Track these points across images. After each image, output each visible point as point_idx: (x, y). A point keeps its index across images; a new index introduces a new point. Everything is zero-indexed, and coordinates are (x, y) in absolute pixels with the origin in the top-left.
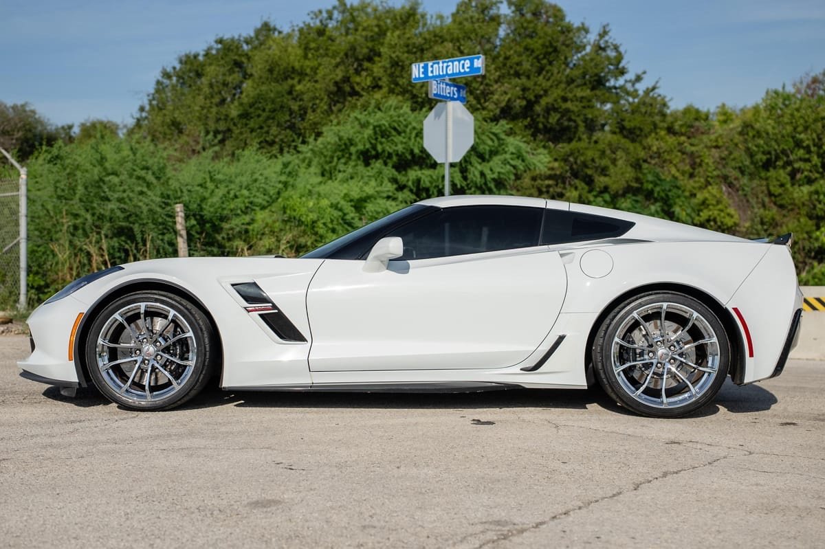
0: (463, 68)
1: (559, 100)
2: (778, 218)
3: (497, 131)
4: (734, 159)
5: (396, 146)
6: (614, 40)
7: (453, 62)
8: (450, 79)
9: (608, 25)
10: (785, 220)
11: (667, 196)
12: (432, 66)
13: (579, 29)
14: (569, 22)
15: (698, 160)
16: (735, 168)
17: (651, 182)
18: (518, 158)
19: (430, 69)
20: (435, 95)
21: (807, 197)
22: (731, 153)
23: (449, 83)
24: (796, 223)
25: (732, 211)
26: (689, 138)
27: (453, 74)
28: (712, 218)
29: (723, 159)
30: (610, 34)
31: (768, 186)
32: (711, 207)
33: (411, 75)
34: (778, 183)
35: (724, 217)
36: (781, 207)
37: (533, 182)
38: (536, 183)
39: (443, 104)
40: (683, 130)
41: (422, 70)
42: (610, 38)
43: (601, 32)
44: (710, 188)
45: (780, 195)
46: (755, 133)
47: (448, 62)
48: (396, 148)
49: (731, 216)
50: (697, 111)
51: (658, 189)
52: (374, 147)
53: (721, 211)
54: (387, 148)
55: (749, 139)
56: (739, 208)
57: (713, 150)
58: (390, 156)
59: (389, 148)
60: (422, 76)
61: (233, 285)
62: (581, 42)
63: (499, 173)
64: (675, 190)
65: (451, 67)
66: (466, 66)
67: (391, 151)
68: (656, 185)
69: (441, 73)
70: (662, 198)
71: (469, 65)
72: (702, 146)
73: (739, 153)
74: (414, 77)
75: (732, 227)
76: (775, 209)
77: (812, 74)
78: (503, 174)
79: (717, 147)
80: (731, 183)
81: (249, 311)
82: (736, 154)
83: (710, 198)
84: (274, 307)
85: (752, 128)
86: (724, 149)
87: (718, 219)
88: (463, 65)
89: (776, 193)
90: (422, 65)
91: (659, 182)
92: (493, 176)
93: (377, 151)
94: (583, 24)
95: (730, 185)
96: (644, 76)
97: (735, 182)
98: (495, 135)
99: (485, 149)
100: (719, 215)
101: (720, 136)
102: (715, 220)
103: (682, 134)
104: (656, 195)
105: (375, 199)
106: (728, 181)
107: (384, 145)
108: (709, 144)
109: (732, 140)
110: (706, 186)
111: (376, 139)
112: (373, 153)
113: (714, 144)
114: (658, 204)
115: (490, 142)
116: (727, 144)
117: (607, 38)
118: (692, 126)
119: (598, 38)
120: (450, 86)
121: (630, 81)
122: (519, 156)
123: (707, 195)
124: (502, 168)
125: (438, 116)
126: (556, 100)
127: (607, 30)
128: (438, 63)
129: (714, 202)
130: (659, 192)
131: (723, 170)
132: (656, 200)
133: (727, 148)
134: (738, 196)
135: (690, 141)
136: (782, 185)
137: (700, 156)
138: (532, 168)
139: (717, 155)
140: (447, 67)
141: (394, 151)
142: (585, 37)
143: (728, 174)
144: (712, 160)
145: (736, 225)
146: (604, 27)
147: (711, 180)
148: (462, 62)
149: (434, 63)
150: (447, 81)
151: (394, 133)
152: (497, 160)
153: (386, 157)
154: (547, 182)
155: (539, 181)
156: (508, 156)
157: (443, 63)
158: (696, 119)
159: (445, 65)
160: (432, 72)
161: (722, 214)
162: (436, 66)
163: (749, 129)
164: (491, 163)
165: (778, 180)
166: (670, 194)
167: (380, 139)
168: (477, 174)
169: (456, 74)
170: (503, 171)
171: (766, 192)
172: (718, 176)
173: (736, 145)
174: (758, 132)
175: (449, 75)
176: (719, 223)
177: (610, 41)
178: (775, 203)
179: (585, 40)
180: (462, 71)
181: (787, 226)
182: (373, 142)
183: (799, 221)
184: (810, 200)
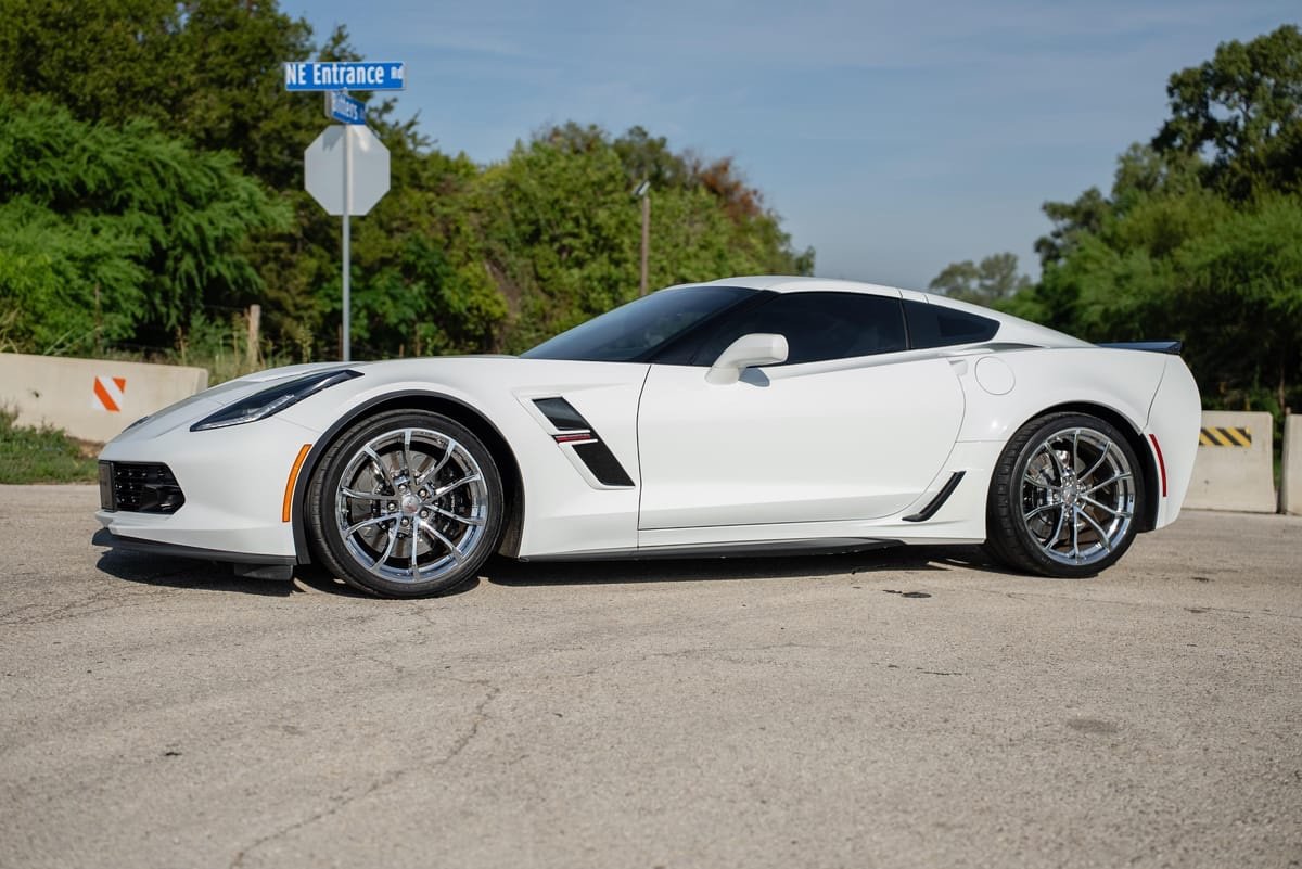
0: (373, 77)
1: (290, 127)
2: (547, 308)
3: (218, 165)
4: (498, 229)
5: (54, 173)
6: (355, 49)
7: (355, 67)
8: (350, 93)
9: (344, 26)
10: (556, 312)
11: (434, 272)
12: (320, 70)
13: (297, 26)
14: (285, 15)
15: (452, 227)
16: (500, 240)
17: (413, 253)
18: (248, 208)
19: (316, 74)
20: (336, 113)
21: (577, 285)
22: (492, 221)
23: (350, 97)
24: (569, 317)
25: (499, 296)
26: (438, 195)
27: (355, 85)
28: (475, 305)
29: (484, 227)
30: (348, 41)
31: (534, 265)
32: (474, 291)
33: (283, 79)
34: (547, 263)
35: (490, 305)
36: (551, 295)
37: (254, 244)
38: (259, 245)
39: (338, 127)
40: (431, 184)
41: (302, 74)
42: (349, 46)
43: (336, 34)
44: (471, 264)
45: (549, 278)
46: (520, 195)
47: (347, 66)
48: (54, 178)
49: (497, 302)
50: (447, 160)
51: (423, 262)
52: (16, 174)
53: (486, 296)
54: (40, 176)
55: (515, 203)
56: (509, 294)
57: (472, 215)
58: (44, 188)
59: (44, 177)
60: (302, 82)
61: (534, 401)
62: (302, 46)
63: (225, 229)
64: (443, 267)
65: (352, 74)
66: (377, 75)
67: (46, 181)
68: (419, 257)
69: (336, 82)
70: (428, 276)
71: (382, 74)
72: (455, 208)
73: (503, 221)
74: (288, 82)
75: (499, 318)
76: (543, 297)
77: (554, 125)
78: (230, 230)
79: (476, 210)
80: (496, 260)
81: (558, 442)
82: (499, 222)
83: (473, 278)
84: (593, 434)
85: (518, 189)
86: (484, 213)
87: (483, 307)
88: (373, 73)
89: (545, 276)
90: (302, 66)
91: (423, 253)
92: (216, 233)
93: (20, 180)
94: (303, 20)
95: (496, 263)
96: (394, 104)
97: (501, 259)
98: (214, 170)
99: (198, 191)
100: (484, 302)
101: (480, 195)
102: (478, 309)
103: (430, 189)
104: (419, 270)
105: (110, 258)
106: (493, 257)
107: (34, 171)
108: (466, 205)
109: (494, 203)
110: (465, 264)
111: (19, 161)
112: (14, 181)
113: (473, 206)
114: (422, 283)
115: (206, 181)
116: (489, 208)
117: (343, 45)
118: (439, 179)
119: (331, 43)
120: (351, 102)
121: (376, 110)
122: (252, 206)
123: (469, 274)
124: (229, 222)
125: (329, 144)
126: (284, 127)
127: (345, 33)
128: (331, 67)
129: (477, 284)
130: (423, 267)
131: (486, 243)
132: (419, 278)
133: (489, 213)
134: (506, 278)
135: (440, 199)
136: (551, 266)
137: (455, 221)
138: (269, 223)
139: (476, 221)
140: (346, 73)
141: (51, 181)
142: (307, 40)
143: (493, 248)
144: (471, 228)
145: (505, 315)
146: (339, 28)
147: (473, 255)
148: (372, 69)
149: (325, 66)
150: (346, 94)
151: (48, 153)
152: (218, 207)
153: (37, 190)
154: (275, 245)
155: (263, 243)
156: (237, 204)
157: (339, 66)
158: (446, 170)
159: (342, 70)
160: (320, 78)
161: (488, 301)
162: (325, 70)
163: (514, 189)
164: (209, 213)
165: (547, 260)
166: (438, 270)
167: (24, 160)
168: (190, 227)
169: (361, 85)
170: (231, 226)
171: (533, 273)
172: (480, 251)
173: (500, 209)
174: (525, 195)
175: (348, 86)
176: (483, 313)
177: (349, 49)
178: (543, 290)
179: (307, 44)
180: (371, 82)
181: (558, 319)
182: (14, 164)
183: (570, 312)
184: (583, 288)
